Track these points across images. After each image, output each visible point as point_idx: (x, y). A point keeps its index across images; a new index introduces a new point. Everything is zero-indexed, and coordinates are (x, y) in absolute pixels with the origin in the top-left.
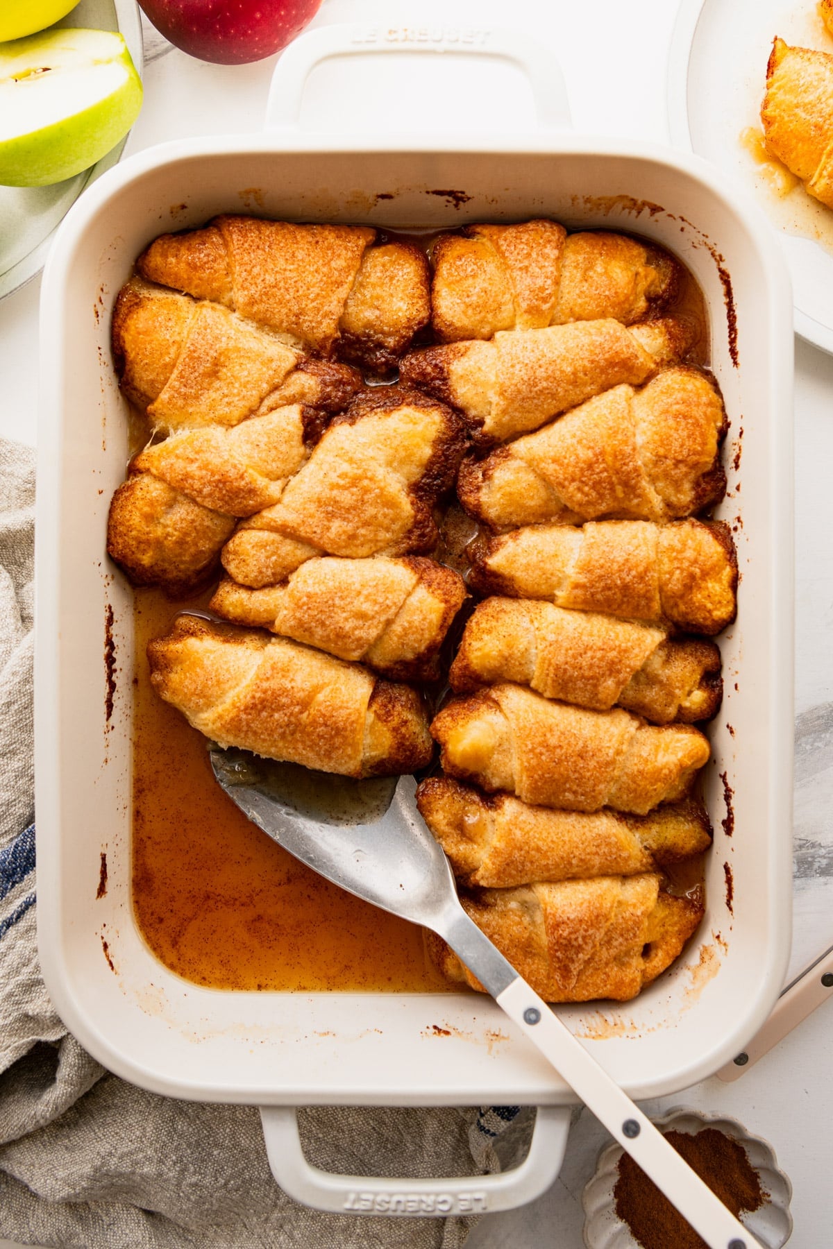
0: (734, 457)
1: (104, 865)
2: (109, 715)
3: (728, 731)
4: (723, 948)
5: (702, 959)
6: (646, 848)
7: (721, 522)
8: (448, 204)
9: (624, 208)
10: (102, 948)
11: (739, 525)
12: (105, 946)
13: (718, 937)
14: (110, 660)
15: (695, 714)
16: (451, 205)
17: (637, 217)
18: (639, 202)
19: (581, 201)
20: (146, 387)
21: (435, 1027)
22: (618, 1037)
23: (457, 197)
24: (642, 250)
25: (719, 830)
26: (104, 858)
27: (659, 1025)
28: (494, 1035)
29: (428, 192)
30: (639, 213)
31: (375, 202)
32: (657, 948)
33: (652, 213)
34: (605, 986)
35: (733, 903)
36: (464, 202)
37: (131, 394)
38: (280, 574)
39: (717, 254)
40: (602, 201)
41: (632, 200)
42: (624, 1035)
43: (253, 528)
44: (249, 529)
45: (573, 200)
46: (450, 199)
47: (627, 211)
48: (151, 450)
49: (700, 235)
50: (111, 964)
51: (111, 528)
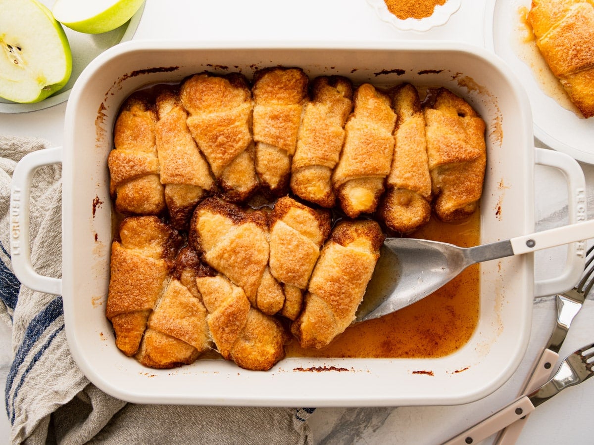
0: (222, 69)
1: (418, 372)
2: (346, 370)
3: (354, 72)
4: (459, 75)
5: (465, 85)
6: (412, 115)
7: (254, 75)
8: (100, 207)
9: (103, 123)
10: (457, 373)
11: (254, 67)
12: (457, 372)
13: (454, 78)
14: (319, 369)
15: (348, 90)
16: (101, 206)
17: (107, 116)
18: (99, 115)
19: (98, 143)
20: (189, 352)
21: (497, 214)
22: (501, 126)
23: (96, 203)
24: (123, 113)
25: (402, 77)
26: (414, 372)
27: (496, 106)
28: (500, 185)
29: (94, 217)
30: (105, 115)
31: (99, 242)
32: (460, 110)
33: (105, 109)
34: (478, 135)
35: (437, 70)
36: (99, 199)
37: (193, 359)
38: (278, 287)
39: (123, 77)
40: (99, 133)
41: (97, 118)
42: (501, 123)
43: (256, 300)
44: (256, 302)
45: (98, 147)
46: (97, 206)
47: (103, 121)
48: (219, 350)
49: (115, 86)
50: (465, 369)
51: (256, 369)
